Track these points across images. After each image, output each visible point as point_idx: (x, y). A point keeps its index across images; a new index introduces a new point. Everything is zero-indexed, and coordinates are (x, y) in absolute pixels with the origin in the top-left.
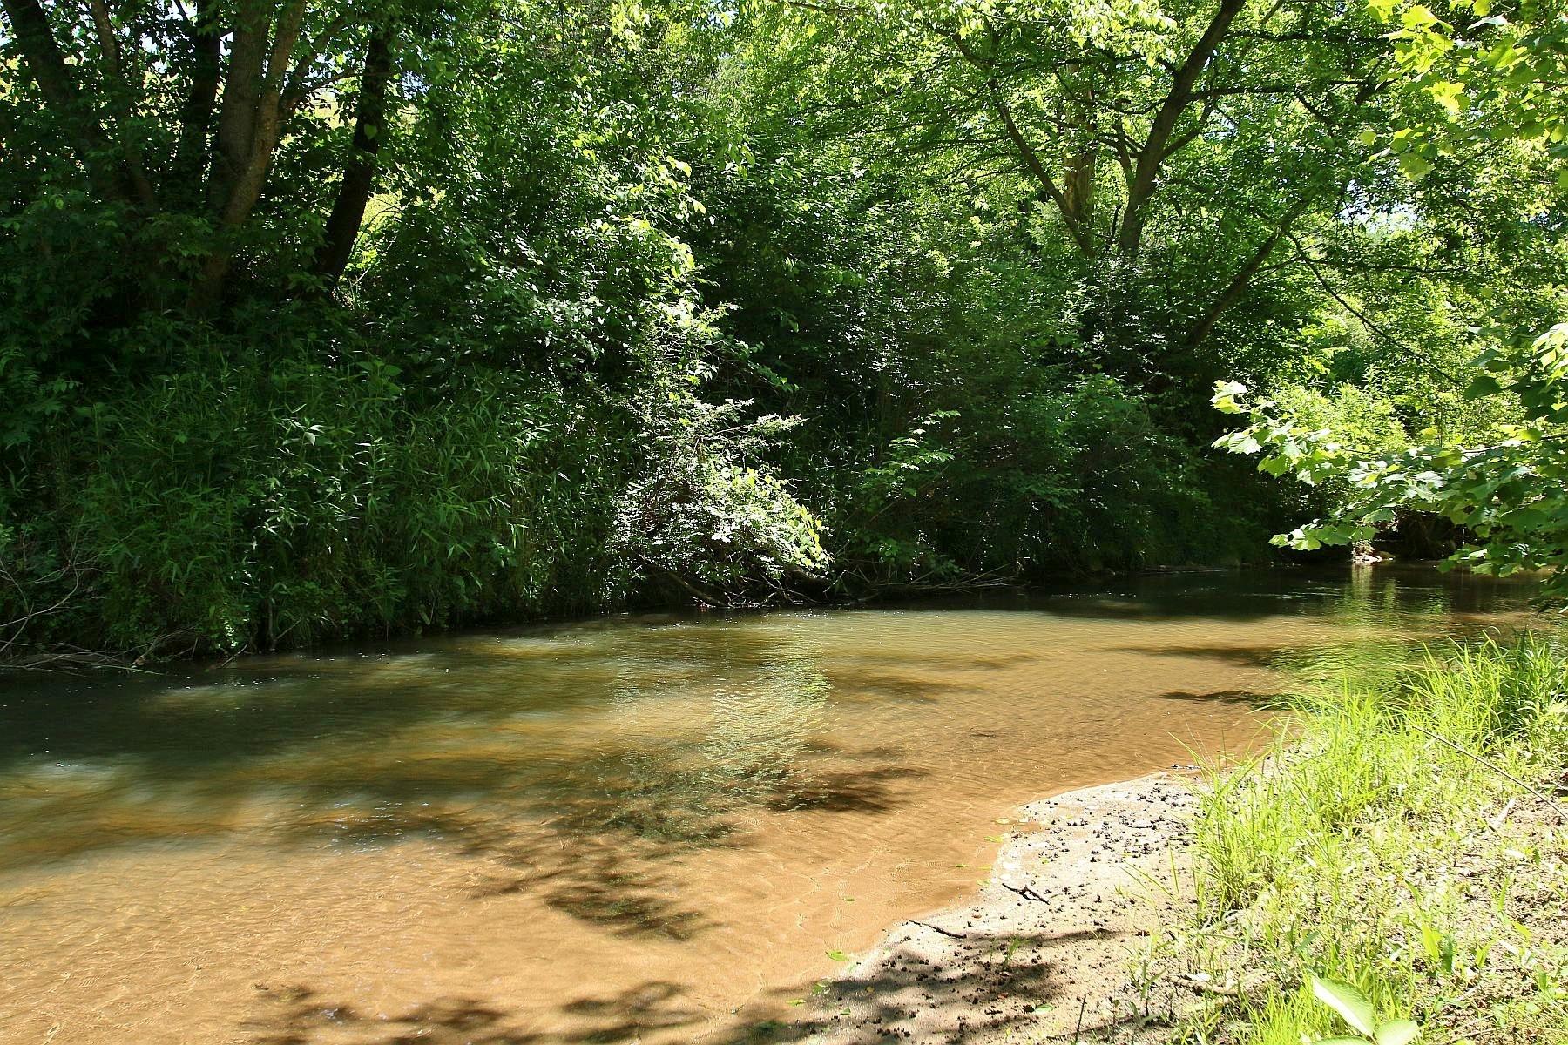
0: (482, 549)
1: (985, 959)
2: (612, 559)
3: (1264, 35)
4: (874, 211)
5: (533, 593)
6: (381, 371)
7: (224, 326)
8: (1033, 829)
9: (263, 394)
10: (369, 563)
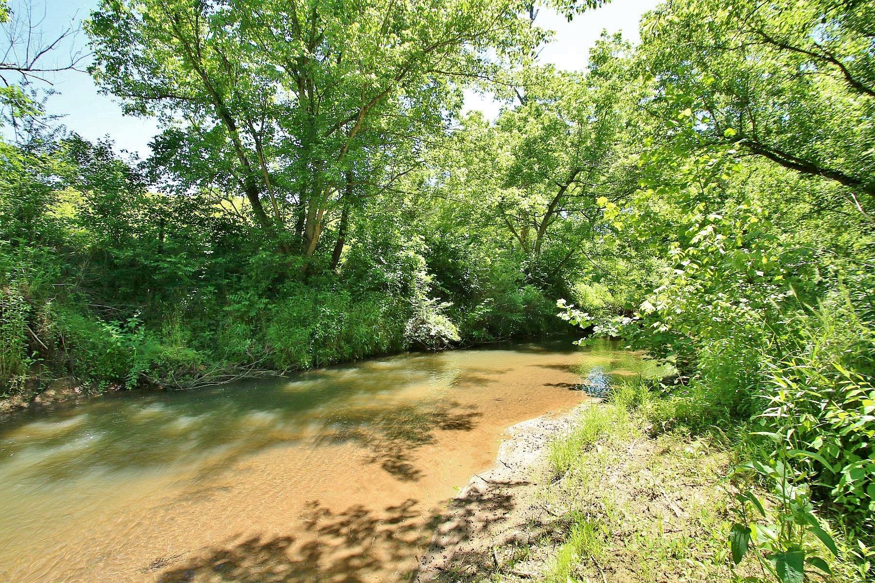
0: (372, 338)
1: (494, 492)
2: (405, 339)
3: (572, 195)
4: (472, 245)
5: (384, 348)
6: (346, 293)
7: (306, 283)
8: (509, 437)
9: (316, 302)
10: (343, 344)
